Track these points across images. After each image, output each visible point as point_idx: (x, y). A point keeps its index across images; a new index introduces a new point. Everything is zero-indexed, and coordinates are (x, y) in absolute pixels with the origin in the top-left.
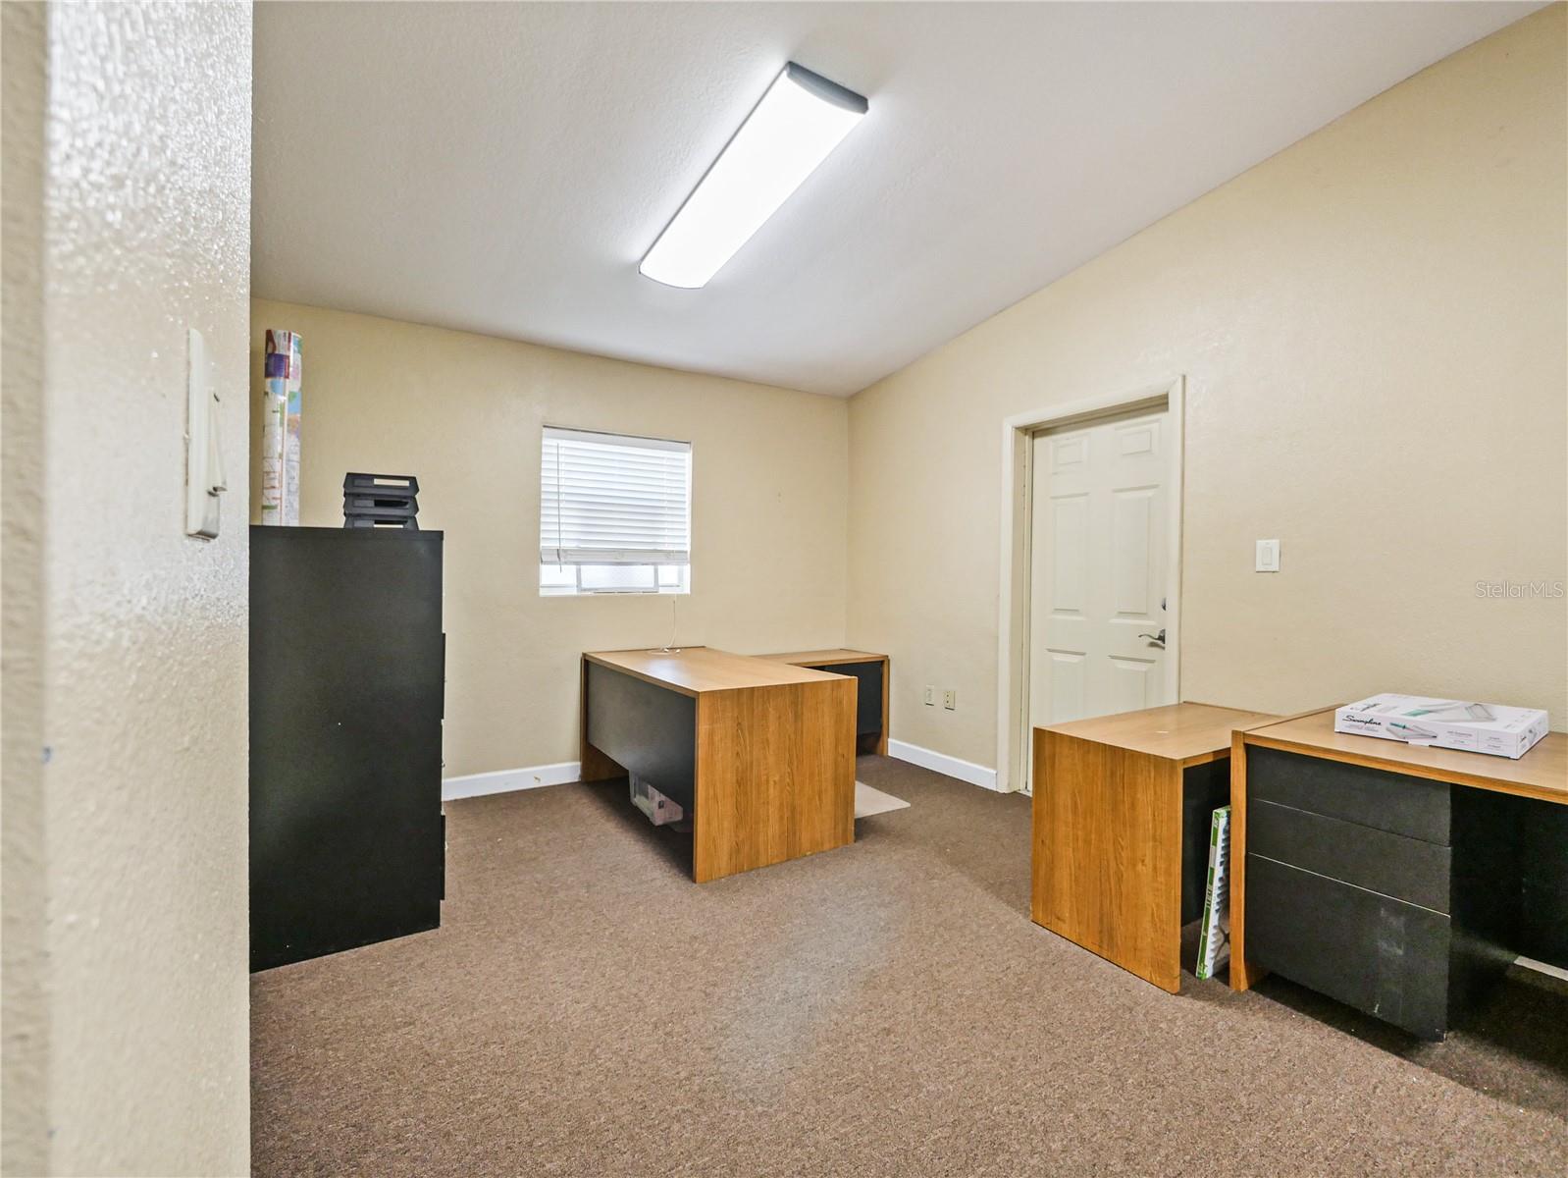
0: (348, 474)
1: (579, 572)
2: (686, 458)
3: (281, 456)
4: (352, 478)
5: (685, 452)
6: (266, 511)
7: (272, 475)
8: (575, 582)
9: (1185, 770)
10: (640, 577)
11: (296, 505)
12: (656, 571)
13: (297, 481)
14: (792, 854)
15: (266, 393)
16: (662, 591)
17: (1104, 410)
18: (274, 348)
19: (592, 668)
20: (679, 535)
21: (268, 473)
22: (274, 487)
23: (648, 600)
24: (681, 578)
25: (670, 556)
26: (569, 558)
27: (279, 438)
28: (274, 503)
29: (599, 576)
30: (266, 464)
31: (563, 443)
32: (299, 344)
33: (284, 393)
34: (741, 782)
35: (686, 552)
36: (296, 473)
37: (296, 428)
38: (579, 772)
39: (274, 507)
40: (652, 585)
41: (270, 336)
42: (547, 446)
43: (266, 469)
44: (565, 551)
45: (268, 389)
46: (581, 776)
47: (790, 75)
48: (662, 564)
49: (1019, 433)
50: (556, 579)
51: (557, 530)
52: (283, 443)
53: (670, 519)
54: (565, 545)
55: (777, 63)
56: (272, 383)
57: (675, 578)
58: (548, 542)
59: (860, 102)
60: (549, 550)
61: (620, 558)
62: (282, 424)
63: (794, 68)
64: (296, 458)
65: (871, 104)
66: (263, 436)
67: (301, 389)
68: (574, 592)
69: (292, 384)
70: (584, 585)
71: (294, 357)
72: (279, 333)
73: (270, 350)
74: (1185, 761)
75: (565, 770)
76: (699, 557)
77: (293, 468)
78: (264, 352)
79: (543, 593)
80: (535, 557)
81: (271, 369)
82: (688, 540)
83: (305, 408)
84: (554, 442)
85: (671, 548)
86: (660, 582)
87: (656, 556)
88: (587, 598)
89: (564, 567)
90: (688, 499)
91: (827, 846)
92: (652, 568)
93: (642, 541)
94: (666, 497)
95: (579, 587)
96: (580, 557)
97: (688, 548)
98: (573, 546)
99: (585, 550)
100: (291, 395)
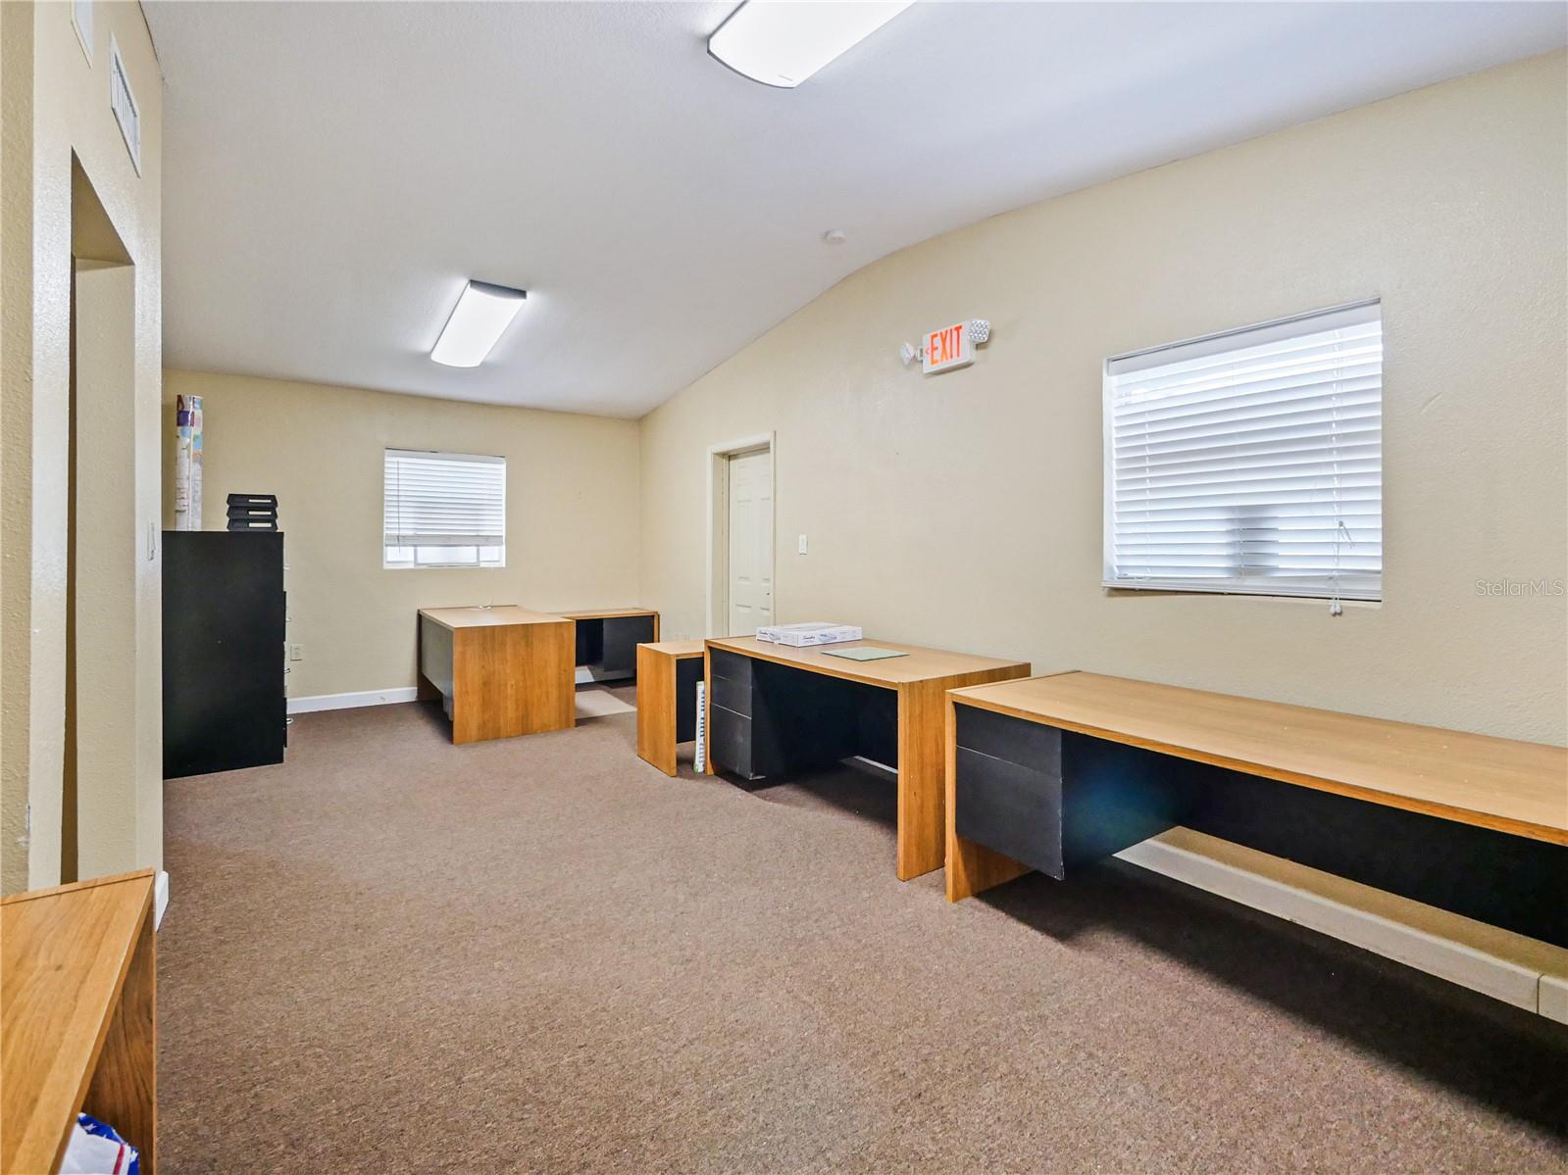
0: (230, 495)
1: (415, 551)
2: (501, 469)
3: (188, 478)
4: (232, 498)
5: (502, 463)
6: (178, 514)
7: (182, 490)
8: (412, 559)
9: (677, 661)
10: (466, 555)
11: (199, 509)
12: (478, 551)
13: (199, 493)
14: (525, 730)
15: (178, 437)
16: (482, 565)
17: (750, 447)
18: (183, 407)
19: (424, 621)
20: (496, 524)
21: (180, 489)
22: (183, 498)
23: (473, 571)
24: (500, 555)
25: (489, 540)
26: (407, 542)
27: (187, 465)
28: (183, 508)
29: (431, 555)
30: (177, 483)
31: (401, 460)
32: (201, 403)
33: (190, 438)
34: (486, 684)
35: (501, 536)
36: (199, 489)
37: (201, 459)
38: (416, 694)
39: (184, 511)
40: (475, 561)
41: (180, 399)
42: (388, 462)
43: (179, 486)
44: (403, 537)
45: (180, 435)
46: (418, 697)
47: (471, 286)
48: (483, 545)
49: (717, 457)
50: (397, 557)
51: (398, 521)
52: (190, 471)
53: (490, 513)
54: (402, 533)
55: (463, 282)
56: (182, 430)
57: (494, 556)
58: (390, 529)
59: (522, 294)
60: (390, 537)
61: (448, 541)
62: (189, 457)
63: (474, 283)
64: (199, 478)
65: (528, 294)
66: (176, 464)
67: (202, 433)
68: (411, 566)
69: (196, 430)
70: (420, 561)
71: (199, 413)
72: (186, 397)
73: (180, 408)
74: (677, 655)
75: (404, 692)
76: (513, 540)
77: (197, 485)
78: (175, 409)
79: (387, 567)
80: (376, 541)
81: (181, 420)
82: (504, 528)
83: (206, 445)
84: (395, 459)
85: (492, 534)
86: (481, 559)
87: (482, 540)
88: (422, 570)
89: (403, 548)
90: (504, 498)
91: (553, 728)
92: (475, 548)
93: (466, 529)
94: (486, 497)
95: (416, 563)
96: (416, 541)
97: (504, 534)
98: (411, 533)
99: (420, 536)
100: (196, 437)
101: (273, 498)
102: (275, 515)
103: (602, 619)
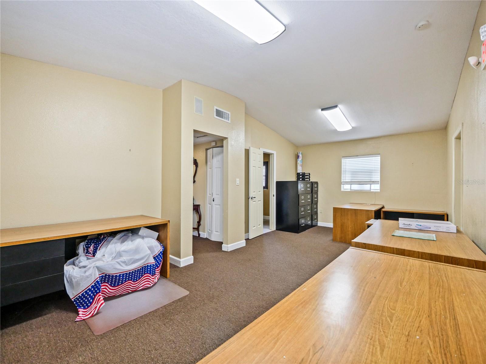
1: (351, 186)
2: (379, 158)
3: (299, 170)
5: (379, 156)
8: (350, 188)
10: (367, 187)
16: (372, 191)
20: (377, 177)
23: (368, 193)
24: (378, 187)
25: (374, 182)
26: (348, 183)
27: (298, 167)
29: (355, 187)
31: (347, 160)
32: (302, 153)
34: (342, 225)
35: (379, 181)
40: (369, 189)
42: (343, 161)
45: (298, 161)
48: (372, 184)
50: (346, 188)
51: (346, 177)
53: (374, 173)
54: (347, 180)
55: (319, 110)
57: (376, 188)
58: (343, 180)
60: (343, 182)
61: (360, 183)
62: (299, 165)
64: (301, 170)
65: (338, 106)
67: (302, 160)
68: (349, 190)
69: (300, 159)
70: (352, 189)
71: (300, 155)
72: (299, 152)
76: (383, 182)
79: (342, 190)
80: (340, 183)
82: (379, 178)
83: (302, 162)
84: (345, 160)
85: (375, 180)
86: (371, 189)
87: (370, 182)
88: (352, 192)
89: (347, 185)
92: (370, 185)
93: (367, 179)
94: (374, 168)
95: (351, 189)
96: (351, 183)
97: (379, 180)
98: (350, 181)
99: (352, 181)
100: (300, 161)
101: (309, 173)
102: (310, 177)
103: (414, 213)
